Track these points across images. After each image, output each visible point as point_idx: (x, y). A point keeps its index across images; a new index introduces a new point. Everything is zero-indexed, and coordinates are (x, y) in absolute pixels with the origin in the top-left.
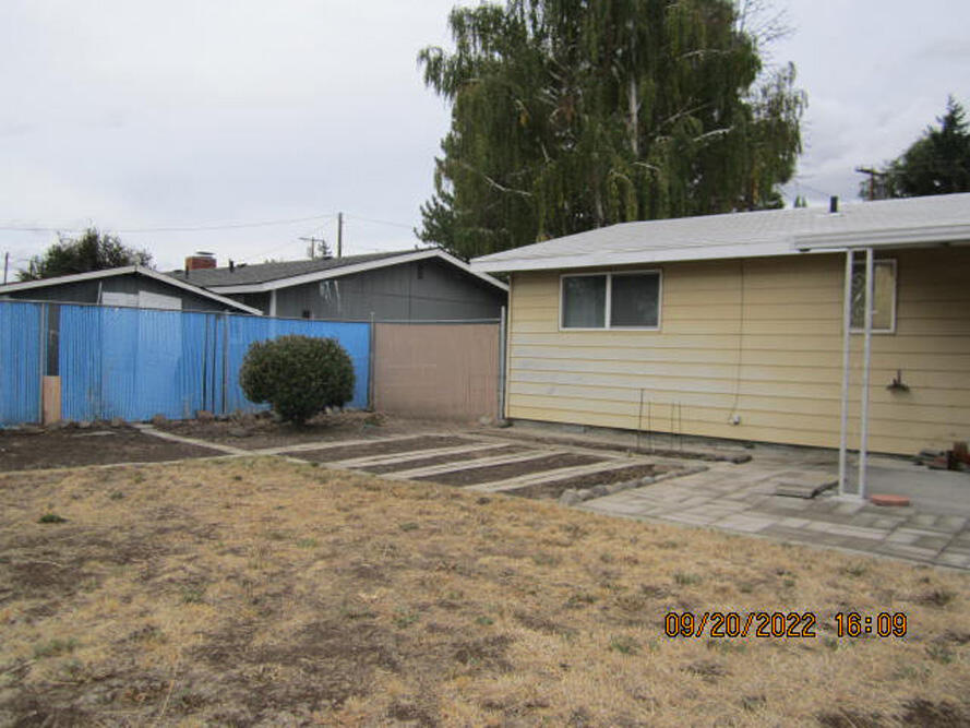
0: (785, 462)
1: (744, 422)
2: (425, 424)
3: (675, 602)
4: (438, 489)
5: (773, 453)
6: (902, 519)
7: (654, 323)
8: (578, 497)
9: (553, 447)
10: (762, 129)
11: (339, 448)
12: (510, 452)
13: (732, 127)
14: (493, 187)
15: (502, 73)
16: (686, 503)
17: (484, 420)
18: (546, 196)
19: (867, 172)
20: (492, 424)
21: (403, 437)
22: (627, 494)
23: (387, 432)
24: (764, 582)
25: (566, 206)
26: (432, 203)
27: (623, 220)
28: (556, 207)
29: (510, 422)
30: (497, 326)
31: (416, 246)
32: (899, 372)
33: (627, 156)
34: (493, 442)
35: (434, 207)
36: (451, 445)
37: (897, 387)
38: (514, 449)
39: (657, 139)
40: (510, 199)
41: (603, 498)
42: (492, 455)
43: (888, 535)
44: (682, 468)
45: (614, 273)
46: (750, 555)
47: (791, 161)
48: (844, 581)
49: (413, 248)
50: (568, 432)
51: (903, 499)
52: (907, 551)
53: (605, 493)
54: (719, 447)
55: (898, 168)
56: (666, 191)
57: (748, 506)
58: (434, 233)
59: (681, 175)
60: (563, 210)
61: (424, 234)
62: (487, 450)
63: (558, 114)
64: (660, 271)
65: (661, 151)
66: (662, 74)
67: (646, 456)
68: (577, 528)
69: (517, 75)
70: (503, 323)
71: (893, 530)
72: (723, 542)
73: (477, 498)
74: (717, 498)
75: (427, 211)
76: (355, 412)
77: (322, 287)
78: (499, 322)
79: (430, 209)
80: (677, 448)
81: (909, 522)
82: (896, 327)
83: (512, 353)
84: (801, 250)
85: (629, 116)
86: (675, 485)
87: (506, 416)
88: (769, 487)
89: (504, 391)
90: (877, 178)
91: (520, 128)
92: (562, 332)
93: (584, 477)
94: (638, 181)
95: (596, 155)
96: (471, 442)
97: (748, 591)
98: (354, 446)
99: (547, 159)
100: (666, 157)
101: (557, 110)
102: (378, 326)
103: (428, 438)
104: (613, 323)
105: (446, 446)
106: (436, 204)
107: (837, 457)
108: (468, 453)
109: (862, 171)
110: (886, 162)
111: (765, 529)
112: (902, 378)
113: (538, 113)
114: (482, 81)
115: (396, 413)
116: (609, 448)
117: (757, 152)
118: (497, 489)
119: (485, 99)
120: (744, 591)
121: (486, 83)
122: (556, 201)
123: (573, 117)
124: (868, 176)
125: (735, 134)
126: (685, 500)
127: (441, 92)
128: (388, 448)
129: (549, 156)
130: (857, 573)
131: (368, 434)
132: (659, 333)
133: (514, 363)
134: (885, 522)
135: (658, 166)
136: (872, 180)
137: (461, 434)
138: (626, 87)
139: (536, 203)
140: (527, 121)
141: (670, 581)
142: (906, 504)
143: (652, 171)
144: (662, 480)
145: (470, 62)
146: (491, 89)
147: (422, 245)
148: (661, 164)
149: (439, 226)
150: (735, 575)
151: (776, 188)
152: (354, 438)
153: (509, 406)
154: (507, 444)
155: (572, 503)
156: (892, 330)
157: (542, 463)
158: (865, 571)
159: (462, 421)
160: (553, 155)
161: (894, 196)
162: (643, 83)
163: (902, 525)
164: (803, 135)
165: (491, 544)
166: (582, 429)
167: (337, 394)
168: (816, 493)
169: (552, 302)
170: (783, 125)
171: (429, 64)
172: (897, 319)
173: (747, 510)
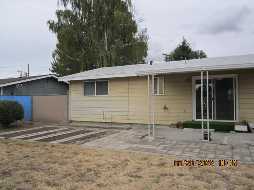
0: (140, 128)
1: (130, 118)
2: (46, 124)
3: (94, 173)
4: (41, 143)
5: (137, 126)
6: (162, 142)
7: (107, 94)
8: (80, 143)
9: (80, 128)
10: (138, 44)
11: (17, 133)
12: (68, 130)
13: (131, 43)
14: (69, 58)
15: (70, 28)
16: (109, 142)
17: (63, 122)
18: (83, 60)
19: (165, 55)
20: (66, 122)
21: (38, 128)
22: (95, 141)
23: (34, 127)
24: (121, 164)
25: (89, 63)
26: (54, 62)
27: (103, 66)
28: (86, 63)
29: (71, 122)
30: (67, 96)
31: (50, 74)
32: (166, 104)
33: (104, 50)
34: (64, 128)
35: (55, 63)
36: (52, 130)
37: (165, 108)
38: (69, 129)
39: (112, 46)
40: (73, 61)
41: (88, 142)
42: (62, 132)
43: (157, 147)
44: (113, 132)
45: (97, 81)
46: (120, 156)
47: (146, 52)
48: (141, 162)
49: (49, 74)
50: (85, 123)
51: (163, 137)
52: (160, 151)
53: (89, 141)
54: (124, 125)
55: (173, 54)
56: (114, 59)
57: (126, 142)
58: (55, 70)
59: (118, 55)
60: (88, 64)
61: (52, 70)
62: (61, 131)
63: (86, 39)
64: (108, 80)
65: (113, 49)
66: (113, 29)
67: (104, 129)
68: (76, 152)
69: (74, 28)
70: (68, 95)
71: (159, 145)
72: (114, 153)
73: (51, 145)
74: (119, 140)
75: (53, 64)
76: (27, 121)
77: (17, 86)
78: (67, 95)
79: (54, 64)
80: (113, 126)
81: (164, 143)
82: (164, 94)
83: (71, 102)
84: (137, 75)
85: (105, 40)
86: (109, 137)
87: (70, 120)
88: (132, 136)
89: (69, 113)
90: (168, 56)
91: (75, 42)
92: (84, 97)
93: (85, 137)
94: (107, 57)
95: (95, 50)
96: (58, 128)
97: (115, 167)
98: (22, 132)
99: (83, 51)
100: (114, 51)
101: (85, 38)
102: (33, 96)
103: (46, 128)
104: (97, 94)
105: (50, 130)
106: (56, 62)
107: (152, 126)
108: (55, 132)
109: (164, 54)
110: (170, 52)
111: (127, 148)
112: (166, 105)
113: (81, 38)
114: (65, 29)
115: (39, 121)
116: (96, 127)
117: (137, 50)
118: (59, 142)
119: (66, 34)
120: (114, 167)
121: (66, 30)
122: (86, 62)
123: (90, 40)
124: (165, 56)
125: (131, 45)
126: (109, 141)
127: (54, 32)
128: (32, 132)
129: (84, 50)
130: (145, 159)
131: (28, 127)
132: (109, 96)
133: (71, 106)
134: (158, 144)
135: (112, 53)
136: (166, 57)
137: (56, 126)
138: (104, 32)
139: (80, 62)
140: (77, 40)
141: (95, 166)
142: (164, 138)
143: (110, 54)
144: (106, 136)
145: (62, 24)
146: (67, 32)
147: (51, 73)
148: (113, 52)
149: (56, 68)
150: (113, 163)
151: (144, 58)
152: (23, 129)
153: (70, 117)
154: (68, 128)
155: (78, 145)
156: (163, 94)
157: (76, 133)
158: (147, 158)
159: (57, 122)
160: (85, 49)
161: (172, 61)
162: (108, 31)
163: (161, 144)
164: (148, 45)
165: (49, 160)
166: (90, 122)
167: (18, 117)
168: (143, 137)
169: (81, 89)
170: (143, 43)
171: (50, 24)
172: (164, 92)
173: (125, 143)
